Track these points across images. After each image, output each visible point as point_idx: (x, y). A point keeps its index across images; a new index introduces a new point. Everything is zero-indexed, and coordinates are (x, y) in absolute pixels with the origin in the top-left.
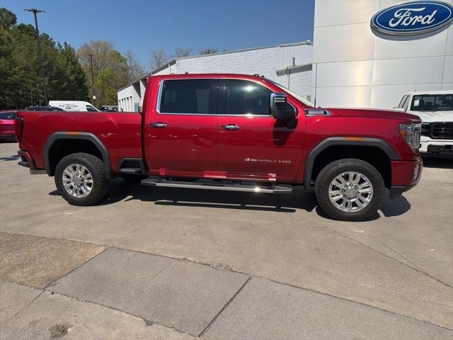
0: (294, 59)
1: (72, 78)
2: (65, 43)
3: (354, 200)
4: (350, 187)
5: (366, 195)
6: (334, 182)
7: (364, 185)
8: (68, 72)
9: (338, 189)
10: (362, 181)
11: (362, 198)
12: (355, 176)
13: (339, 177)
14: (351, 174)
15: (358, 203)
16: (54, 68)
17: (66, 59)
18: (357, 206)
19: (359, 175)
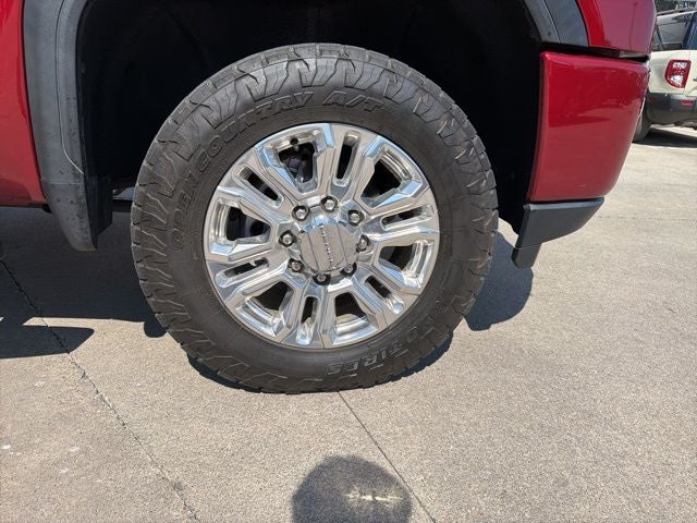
3: (345, 284)
4: (322, 217)
5: (399, 256)
6: (231, 192)
7: (396, 200)
9: (259, 228)
10: (384, 180)
11: (388, 273)
12: (347, 152)
13: (261, 157)
14: (329, 137)
15: (365, 296)
18: (360, 314)
19: (371, 146)
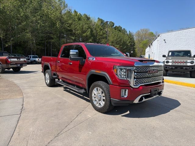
0: (165, 42)
1: (129, 44)
2: (130, 32)
8: (128, 42)
16: (122, 41)
17: (128, 37)
